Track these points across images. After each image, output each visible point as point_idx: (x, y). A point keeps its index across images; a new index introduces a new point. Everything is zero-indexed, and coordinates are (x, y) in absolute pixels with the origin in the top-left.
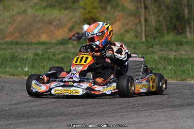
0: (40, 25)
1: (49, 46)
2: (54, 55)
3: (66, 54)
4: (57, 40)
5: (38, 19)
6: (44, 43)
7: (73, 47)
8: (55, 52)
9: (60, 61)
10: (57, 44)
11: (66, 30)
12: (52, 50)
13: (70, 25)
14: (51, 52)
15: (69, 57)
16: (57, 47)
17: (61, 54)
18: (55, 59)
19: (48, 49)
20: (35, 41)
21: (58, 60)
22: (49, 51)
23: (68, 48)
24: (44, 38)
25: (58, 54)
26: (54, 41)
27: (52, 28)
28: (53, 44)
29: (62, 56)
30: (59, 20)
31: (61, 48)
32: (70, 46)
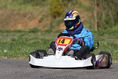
0: (17, 17)
1: (23, 33)
2: (26, 40)
3: (37, 40)
4: (30, 29)
5: (15, 13)
6: (19, 31)
7: (42, 35)
8: (28, 38)
10: (29, 32)
11: (37, 21)
12: (26, 37)
13: (40, 17)
14: (25, 38)
15: (39, 42)
16: (30, 34)
17: (32, 40)
18: (28, 43)
19: (23, 36)
20: (13, 29)
21: (30, 45)
23: (38, 35)
24: (20, 27)
25: (30, 39)
26: (28, 30)
27: (26, 19)
28: (26, 32)
29: (33, 41)
30: (32, 14)
31: (32, 35)
32: (39, 33)
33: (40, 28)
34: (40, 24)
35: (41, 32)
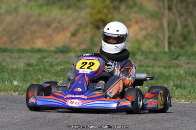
0: (34, 27)
1: (45, 54)
2: (51, 66)
4: (56, 48)
5: (32, 20)
6: (39, 51)
8: (52, 62)
9: (59, 74)
10: (55, 52)
11: (68, 34)
12: (50, 60)
13: (73, 28)
14: (48, 62)
16: (57, 56)
17: (60, 65)
18: (52, 71)
19: (45, 58)
20: (28, 47)
21: (57, 73)
22: (46, 60)
23: (69, 57)
24: (39, 44)
25: (57, 64)
26: (53, 49)
27: (50, 31)
28: (51, 51)
29: (62, 67)
30: (59, 22)
31: (60, 57)
32: (72, 55)
33: (74, 45)
34: (73, 39)
35: (76, 52)
